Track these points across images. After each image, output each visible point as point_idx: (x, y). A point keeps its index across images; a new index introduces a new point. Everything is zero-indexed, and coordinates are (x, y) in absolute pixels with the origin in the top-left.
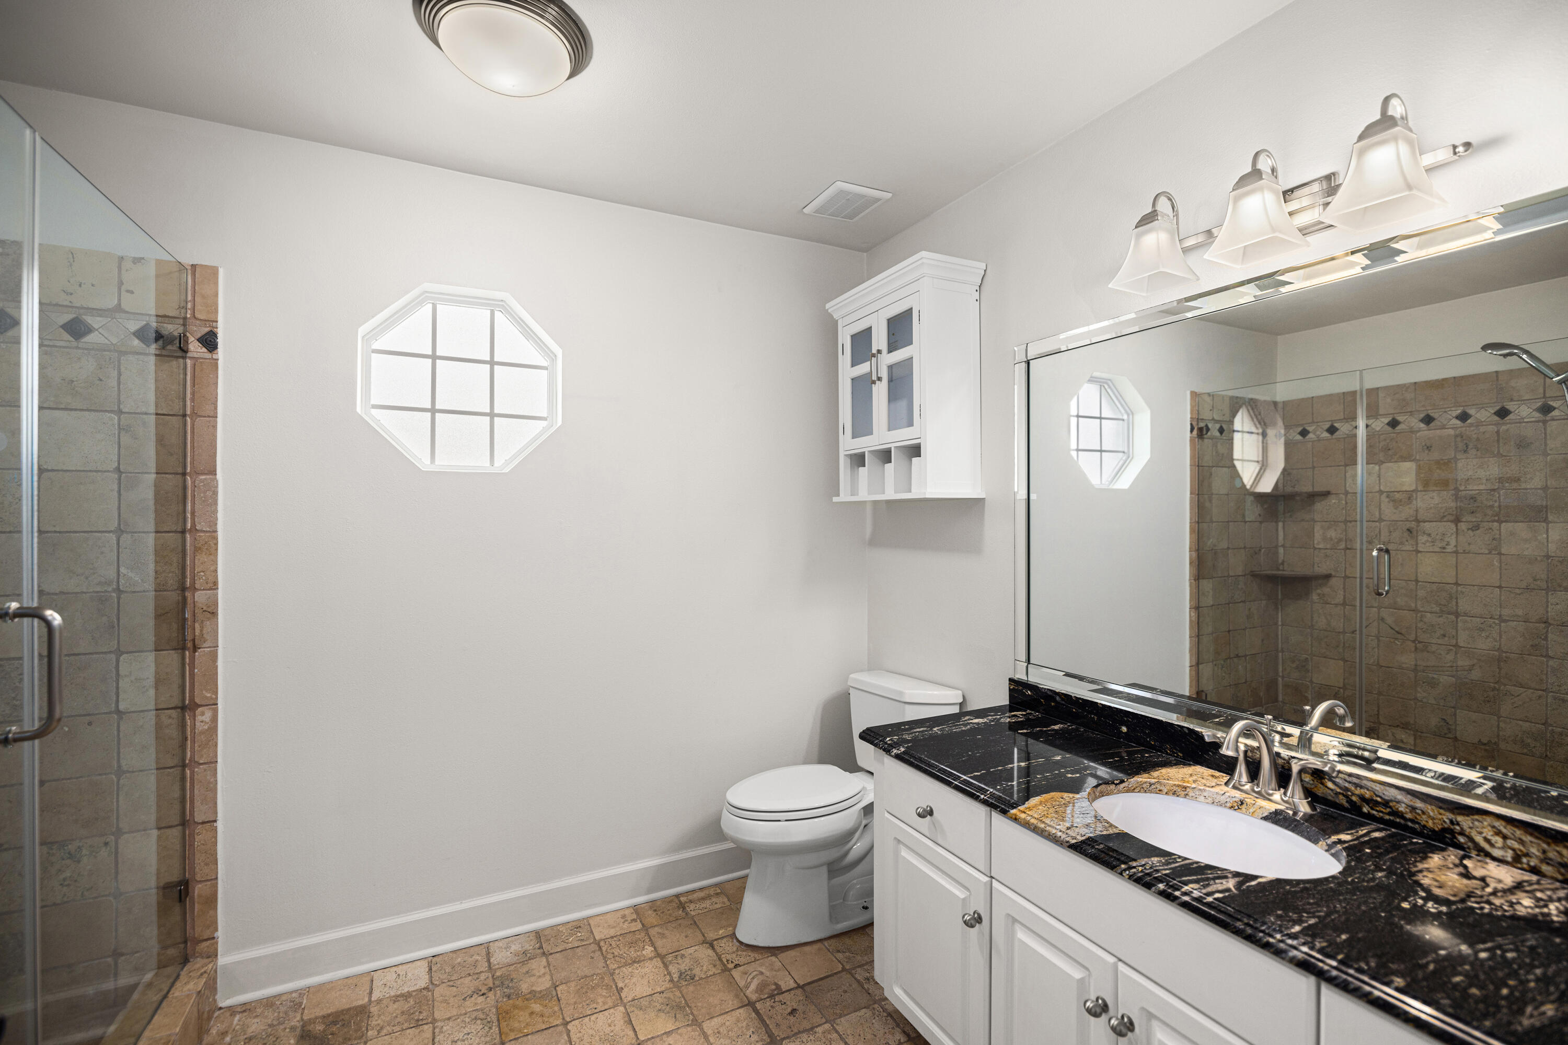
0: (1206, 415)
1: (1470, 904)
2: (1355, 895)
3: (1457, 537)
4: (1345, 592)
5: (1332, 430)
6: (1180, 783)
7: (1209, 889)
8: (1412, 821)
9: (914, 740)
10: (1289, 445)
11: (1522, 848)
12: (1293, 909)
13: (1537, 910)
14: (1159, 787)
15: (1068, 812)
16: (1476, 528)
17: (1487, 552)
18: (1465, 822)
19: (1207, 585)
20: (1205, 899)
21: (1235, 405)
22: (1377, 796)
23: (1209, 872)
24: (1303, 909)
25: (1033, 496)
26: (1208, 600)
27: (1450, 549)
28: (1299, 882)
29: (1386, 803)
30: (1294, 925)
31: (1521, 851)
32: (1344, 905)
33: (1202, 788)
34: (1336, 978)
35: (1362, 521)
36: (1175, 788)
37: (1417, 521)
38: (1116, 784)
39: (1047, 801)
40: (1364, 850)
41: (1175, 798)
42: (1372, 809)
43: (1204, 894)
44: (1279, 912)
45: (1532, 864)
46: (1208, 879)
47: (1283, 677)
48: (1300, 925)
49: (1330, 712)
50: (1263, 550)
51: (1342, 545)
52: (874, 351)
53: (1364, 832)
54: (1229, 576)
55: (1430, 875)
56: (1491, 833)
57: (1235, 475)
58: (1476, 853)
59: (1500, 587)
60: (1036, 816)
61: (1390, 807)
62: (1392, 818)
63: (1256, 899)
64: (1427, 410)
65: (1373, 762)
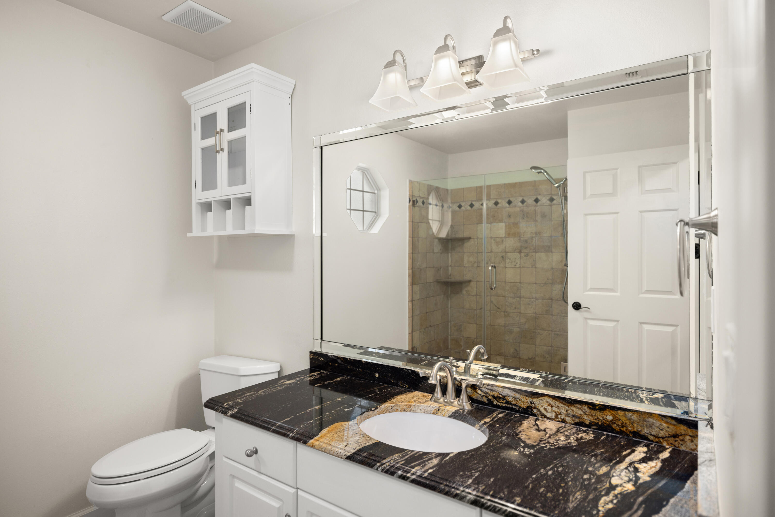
0: (416, 194)
1: (541, 445)
2: (495, 453)
3: (520, 260)
4: (477, 289)
5: (472, 206)
6: (408, 404)
7: (426, 468)
8: (515, 405)
9: (245, 402)
10: (453, 213)
11: (558, 411)
12: (468, 470)
13: (567, 441)
14: (397, 408)
15: (346, 435)
16: (527, 255)
17: (530, 266)
18: (536, 401)
19: (417, 288)
20: (424, 474)
21: (430, 189)
22: (500, 394)
23: (425, 457)
24: (472, 468)
25: (324, 235)
26: (417, 297)
27: (518, 266)
28: (469, 451)
29: (504, 398)
30: (469, 479)
31: (558, 412)
32: (490, 460)
33: (419, 404)
34: (490, 506)
35: (485, 252)
36: (405, 407)
37: (506, 252)
38: (373, 411)
39: (332, 430)
40: (496, 426)
41: (405, 413)
42: (498, 402)
43: (423, 472)
44: (461, 473)
45: (562, 418)
46: (425, 461)
47: (451, 335)
48: (471, 478)
49: (478, 352)
50: (442, 268)
51: (476, 265)
52: (218, 130)
53: (495, 415)
54: (427, 283)
55: (524, 433)
56: (547, 405)
57: (430, 228)
58: (541, 417)
59: (536, 283)
60: (325, 441)
61: (506, 400)
62: (506, 405)
63: (449, 468)
64: (509, 198)
65: (497, 376)
